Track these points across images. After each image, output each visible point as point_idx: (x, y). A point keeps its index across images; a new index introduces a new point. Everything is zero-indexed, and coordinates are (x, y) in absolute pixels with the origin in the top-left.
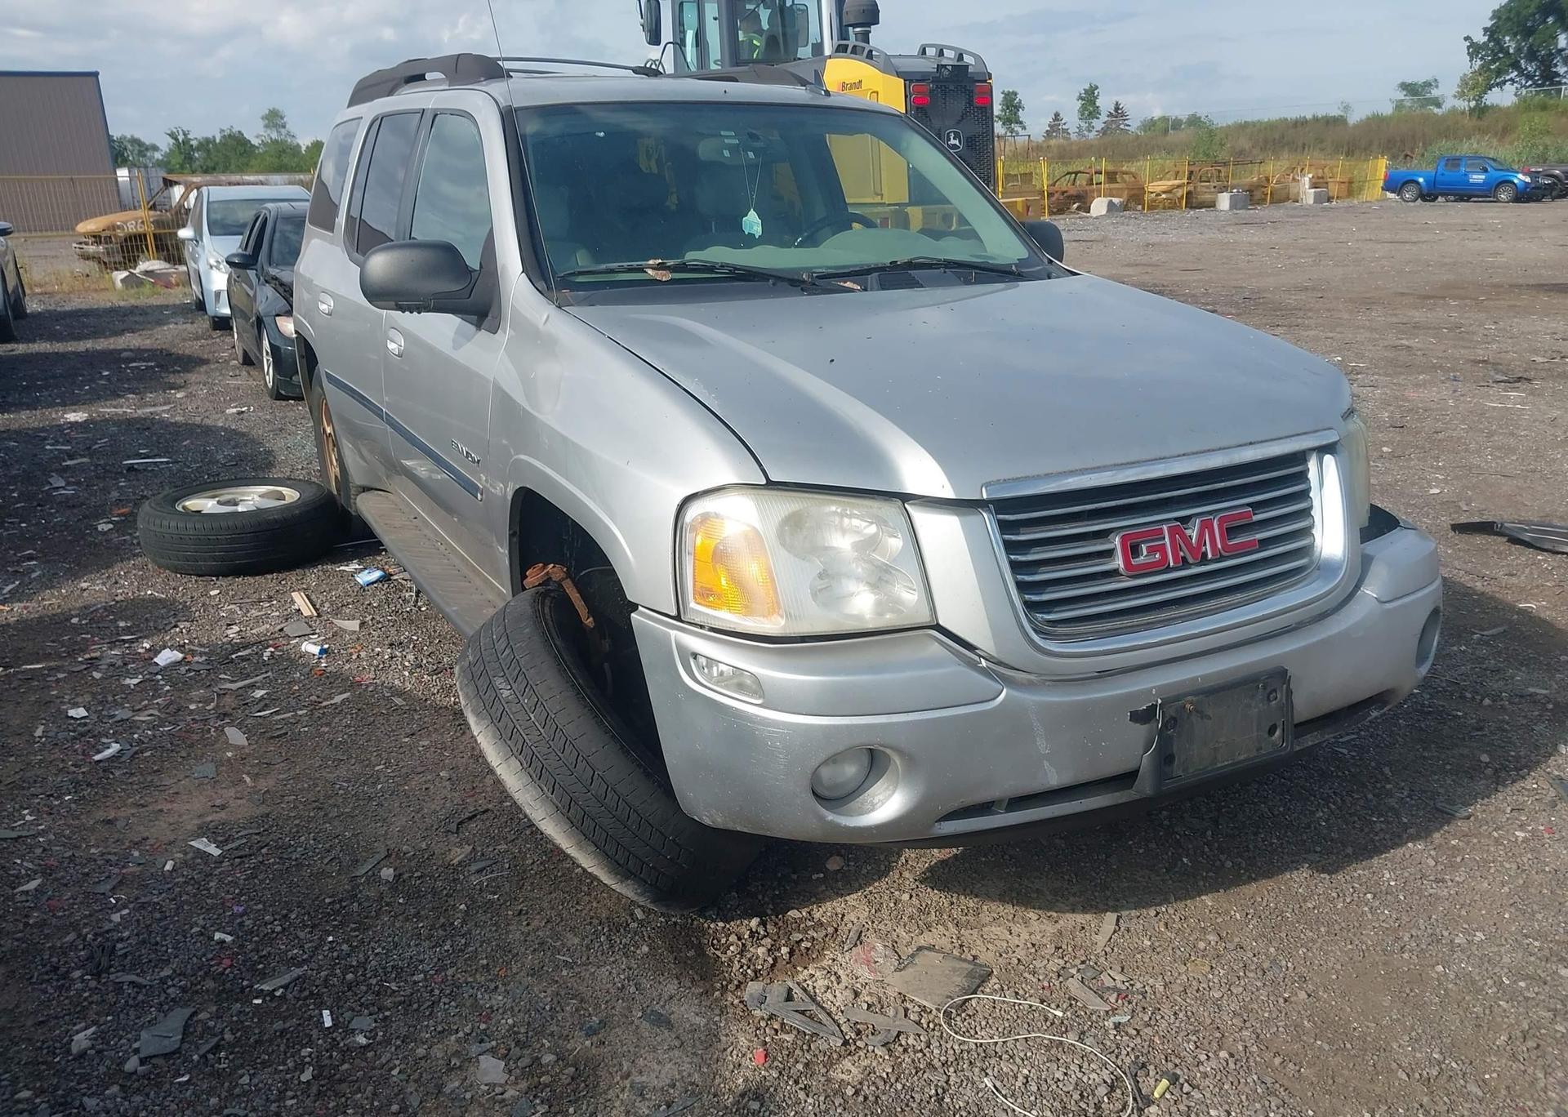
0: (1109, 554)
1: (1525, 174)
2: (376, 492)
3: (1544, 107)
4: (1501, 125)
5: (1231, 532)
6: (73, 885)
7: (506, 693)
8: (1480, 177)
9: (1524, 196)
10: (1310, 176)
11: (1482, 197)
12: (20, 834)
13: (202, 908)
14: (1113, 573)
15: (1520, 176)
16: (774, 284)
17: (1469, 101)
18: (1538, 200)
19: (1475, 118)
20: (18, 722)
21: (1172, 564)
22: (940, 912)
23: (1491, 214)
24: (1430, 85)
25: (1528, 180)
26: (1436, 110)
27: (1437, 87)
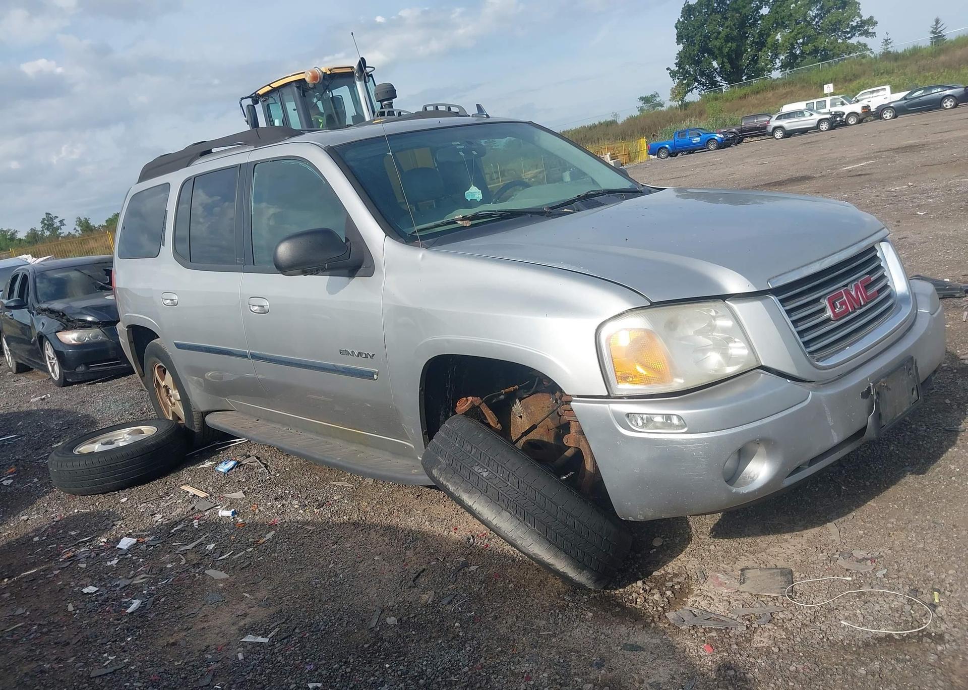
0: (823, 310)
1: (720, 134)
2: (215, 413)
3: (716, 99)
4: (697, 110)
5: (867, 287)
6: (180, 687)
7: (485, 474)
8: (697, 139)
9: (722, 145)
10: (609, 153)
11: (699, 150)
12: (114, 668)
13: (285, 674)
14: (828, 320)
15: (718, 135)
16: (531, 216)
17: (678, 101)
18: (729, 146)
19: (683, 111)
20: (48, 606)
21: (850, 310)
22: (736, 549)
23: (712, 157)
24: (655, 96)
25: (722, 136)
26: (662, 109)
27: (658, 96)
